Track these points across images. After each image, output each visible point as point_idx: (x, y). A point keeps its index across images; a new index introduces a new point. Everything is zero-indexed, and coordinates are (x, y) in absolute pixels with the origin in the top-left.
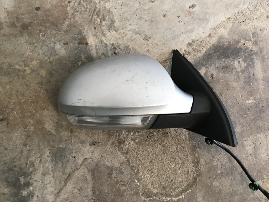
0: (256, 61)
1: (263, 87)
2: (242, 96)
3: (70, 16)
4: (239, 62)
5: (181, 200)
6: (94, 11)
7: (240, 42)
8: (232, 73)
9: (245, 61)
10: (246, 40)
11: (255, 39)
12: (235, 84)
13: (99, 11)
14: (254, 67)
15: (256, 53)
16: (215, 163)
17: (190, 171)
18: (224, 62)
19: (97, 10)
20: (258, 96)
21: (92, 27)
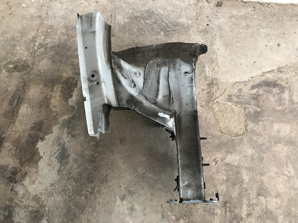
0: (285, 91)
1: (288, 103)
2: (275, 105)
3: (201, 59)
4: (276, 90)
5: (236, 139)
6: (211, 58)
7: (278, 81)
8: (271, 94)
9: (279, 90)
10: (281, 81)
11: (286, 81)
12: (272, 99)
13: (213, 59)
14: (284, 93)
15: (286, 88)
16: (256, 129)
17: (242, 129)
18: (268, 88)
19: (212, 58)
20: (285, 107)
21: (209, 64)
